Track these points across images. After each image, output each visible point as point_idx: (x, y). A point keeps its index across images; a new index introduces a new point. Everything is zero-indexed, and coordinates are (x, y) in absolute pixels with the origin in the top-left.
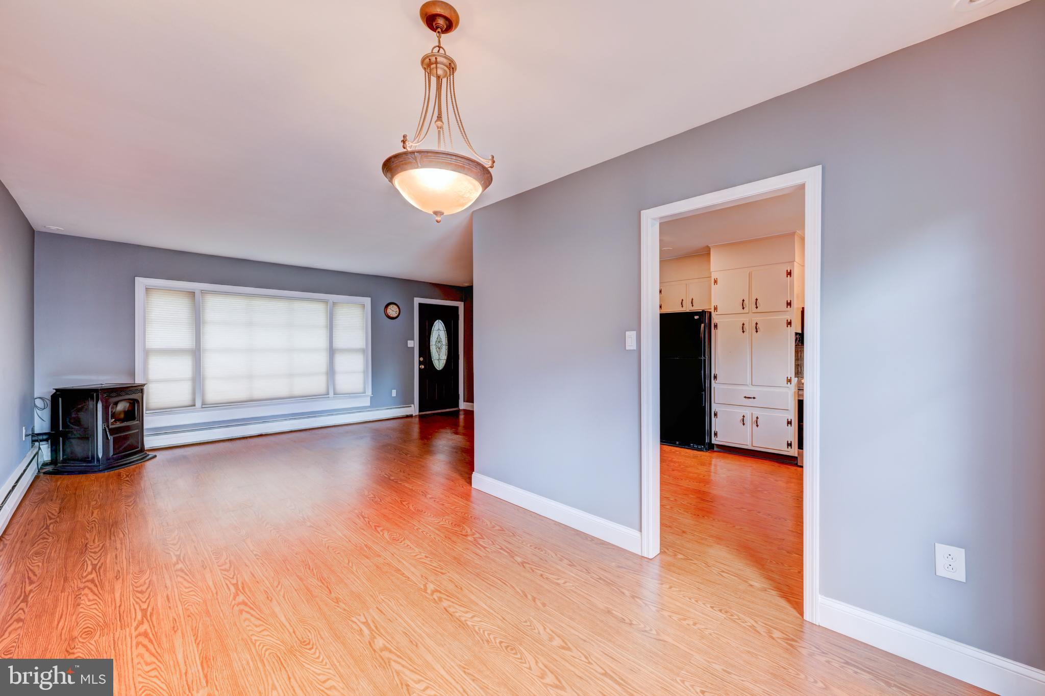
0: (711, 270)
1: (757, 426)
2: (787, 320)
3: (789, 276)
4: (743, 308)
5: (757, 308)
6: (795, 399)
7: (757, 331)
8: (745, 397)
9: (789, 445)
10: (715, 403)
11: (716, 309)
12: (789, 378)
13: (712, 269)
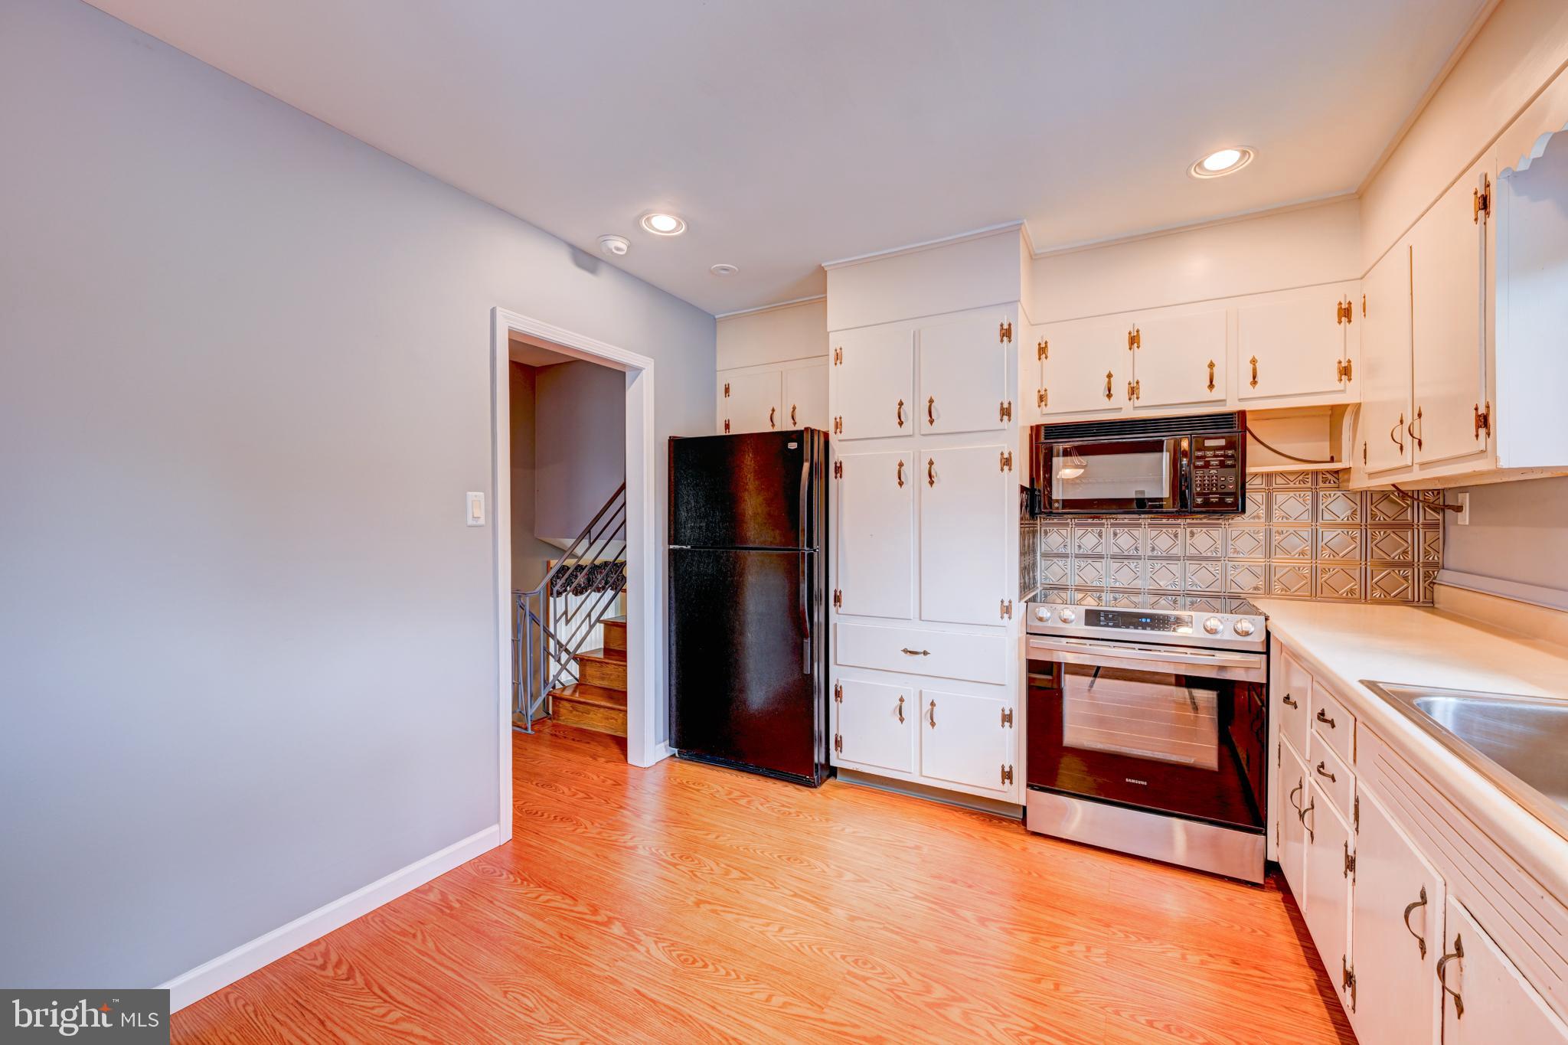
0: (830, 327)
1: (933, 724)
2: (1002, 454)
3: (1005, 338)
4: (901, 423)
5: (931, 422)
6: (1019, 658)
7: (931, 483)
8: (906, 651)
9: (1007, 775)
10: (836, 663)
11: (838, 425)
12: (1006, 603)
13: (832, 322)
